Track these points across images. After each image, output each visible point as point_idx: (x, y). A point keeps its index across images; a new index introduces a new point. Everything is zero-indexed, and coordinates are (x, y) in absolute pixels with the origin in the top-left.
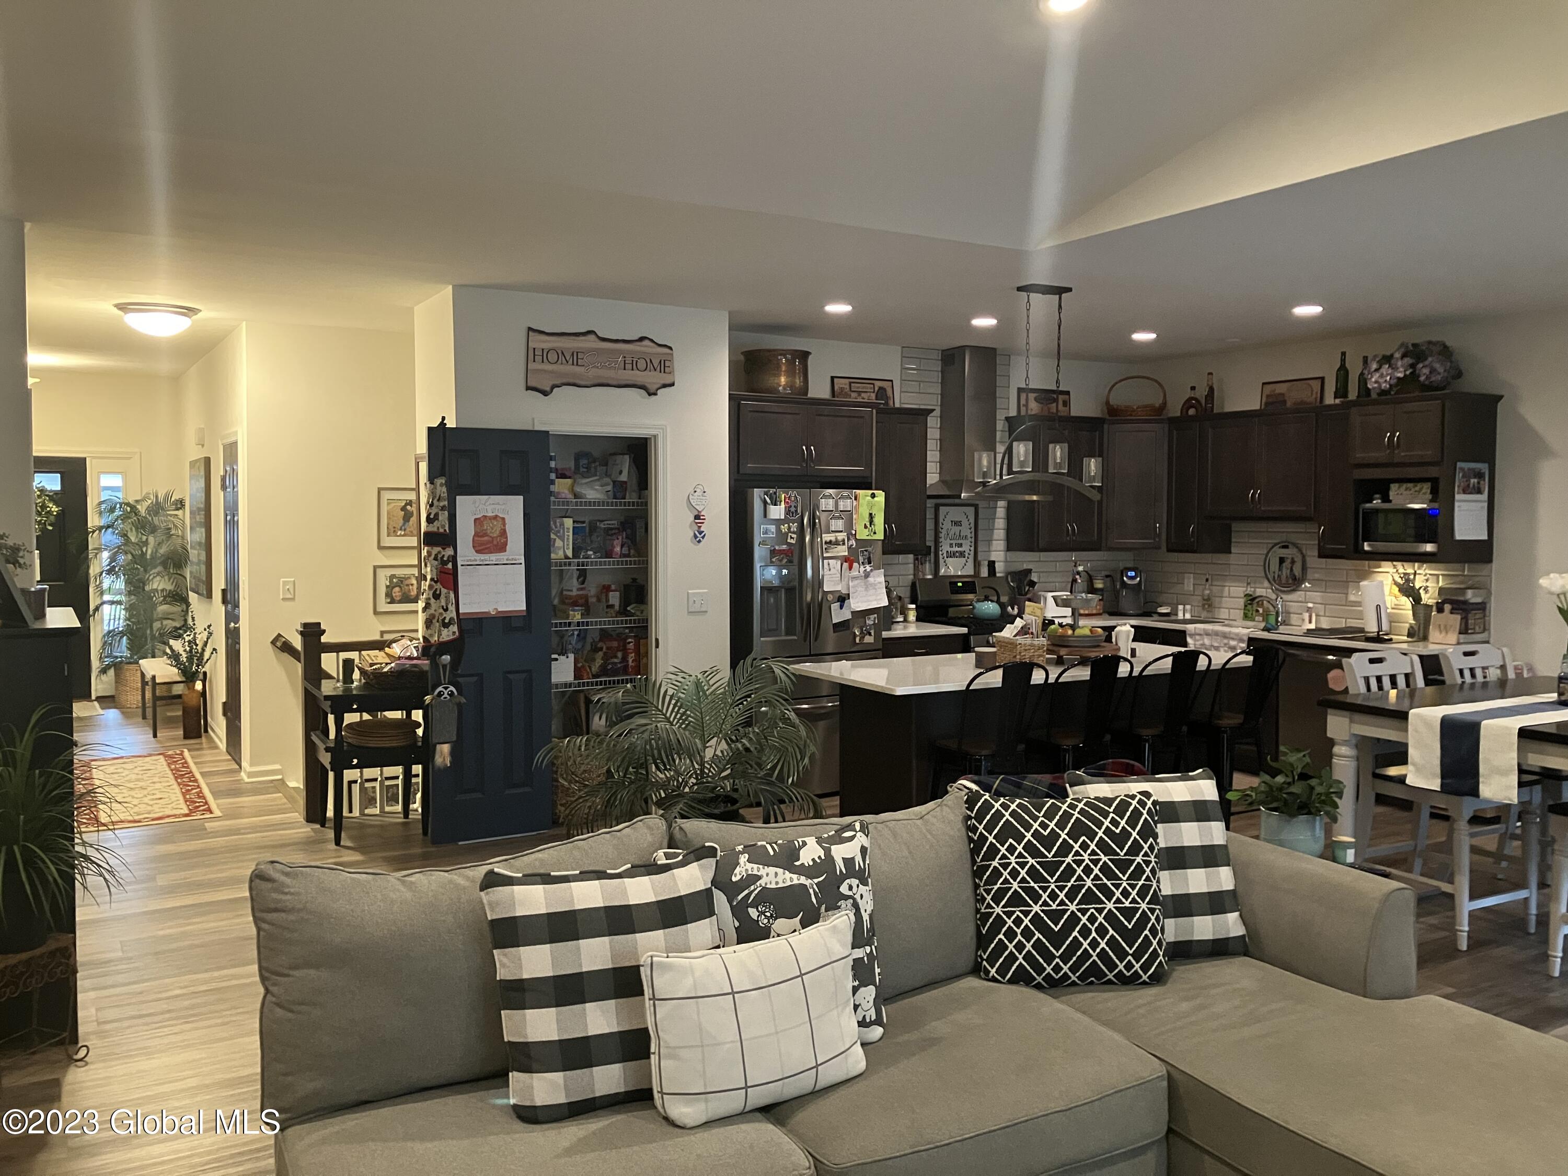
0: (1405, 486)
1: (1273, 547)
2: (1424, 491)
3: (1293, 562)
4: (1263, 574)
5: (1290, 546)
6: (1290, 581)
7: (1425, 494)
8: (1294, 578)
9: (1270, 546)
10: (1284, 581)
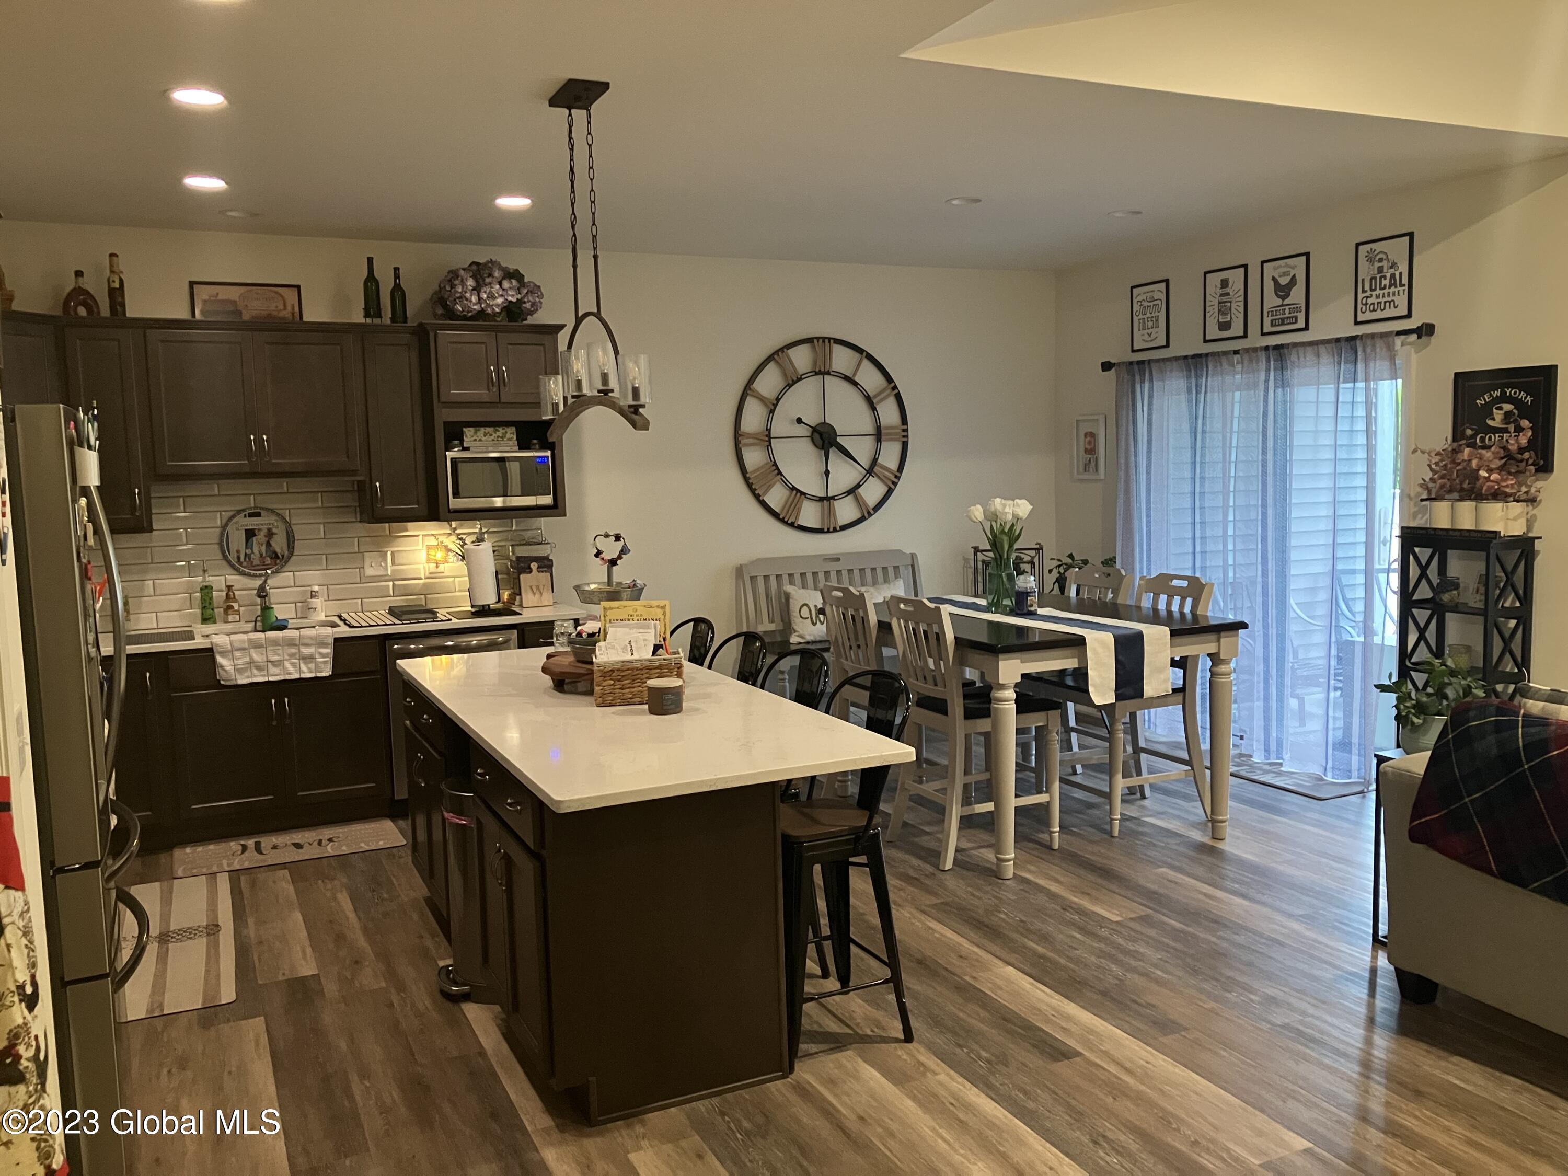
0: (482, 429)
1: (233, 517)
2: (508, 436)
3: (270, 534)
4: (220, 556)
5: (263, 513)
6: (268, 561)
7: (510, 439)
8: (275, 556)
9: (226, 515)
10: (256, 562)
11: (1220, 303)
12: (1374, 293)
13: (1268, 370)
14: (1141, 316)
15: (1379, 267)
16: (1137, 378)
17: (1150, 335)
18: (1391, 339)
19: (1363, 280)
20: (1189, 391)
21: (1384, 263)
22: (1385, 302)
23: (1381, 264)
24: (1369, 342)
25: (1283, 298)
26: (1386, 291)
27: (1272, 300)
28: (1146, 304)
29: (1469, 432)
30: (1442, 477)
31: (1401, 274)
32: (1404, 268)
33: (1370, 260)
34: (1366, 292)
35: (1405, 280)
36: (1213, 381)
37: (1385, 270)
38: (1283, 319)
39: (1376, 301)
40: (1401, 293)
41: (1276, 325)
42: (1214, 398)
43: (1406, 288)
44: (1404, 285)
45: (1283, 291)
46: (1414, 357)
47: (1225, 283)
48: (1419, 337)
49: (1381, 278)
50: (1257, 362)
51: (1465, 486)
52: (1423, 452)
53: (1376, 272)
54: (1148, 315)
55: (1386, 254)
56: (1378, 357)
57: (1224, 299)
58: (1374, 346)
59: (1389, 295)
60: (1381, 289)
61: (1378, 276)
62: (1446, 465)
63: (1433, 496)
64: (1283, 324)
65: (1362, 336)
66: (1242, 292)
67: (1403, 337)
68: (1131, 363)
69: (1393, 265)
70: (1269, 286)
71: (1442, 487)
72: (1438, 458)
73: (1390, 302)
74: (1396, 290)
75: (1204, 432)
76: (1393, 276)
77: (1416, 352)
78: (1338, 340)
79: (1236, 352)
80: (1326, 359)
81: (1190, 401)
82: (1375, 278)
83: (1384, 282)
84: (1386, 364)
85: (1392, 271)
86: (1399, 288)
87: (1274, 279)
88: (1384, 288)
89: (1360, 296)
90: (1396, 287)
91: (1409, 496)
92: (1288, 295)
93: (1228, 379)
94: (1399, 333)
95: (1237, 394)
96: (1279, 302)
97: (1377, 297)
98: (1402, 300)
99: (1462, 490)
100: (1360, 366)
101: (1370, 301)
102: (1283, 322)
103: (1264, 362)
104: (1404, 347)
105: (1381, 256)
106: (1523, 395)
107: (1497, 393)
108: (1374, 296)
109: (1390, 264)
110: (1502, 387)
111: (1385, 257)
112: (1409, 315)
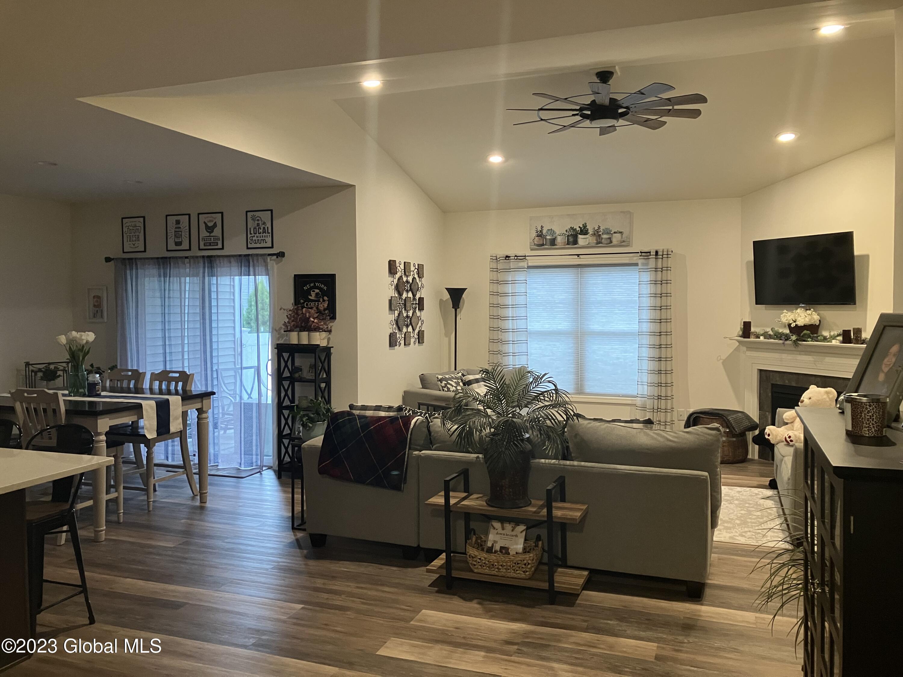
11: (175, 232)
12: (256, 235)
13: (204, 268)
14: (128, 234)
15: (257, 223)
16: (128, 267)
17: (134, 245)
18: (266, 257)
19: (250, 228)
20: (160, 276)
21: (260, 222)
22: (261, 240)
23: (258, 222)
24: (255, 258)
25: (210, 233)
26: (261, 235)
27: (204, 233)
28: (131, 228)
29: (302, 301)
30: (293, 321)
31: (268, 228)
32: (269, 225)
33: (253, 220)
34: (252, 234)
35: (270, 231)
36: (174, 271)
37: (260, 225)
38: (210, 243)
39: (256, 239)
40: (268, 236)
41: (206, 246)
42: (175, 281)
43: (270, 234)
44: (269, 233)
45: (210, 229)
46: (276, 266)
47: (178, 222)
48: (277, 257)
49: (259, 228)
50: (198, 263)
51: (303, 325)
52: (284, 310)
53: (256, 225)
54: (133, 234)
55: (261, 218)
56: (260, 265)
57: (177, 230)
58: (258, 260)
59: (263, 237)
60: (259, 233)
61: (257, 227)
62: (294, 316)
63: (289, 330)
64: (210, 245)
65: (252, 254)
66: (188, 228)
67: (270, 257)
68: (124, 259)
69: (264, 223)
70: (202, 226)
71: (293, 325)
72: (290, 313)
73: (263, 240)
74: (266, 235)
75: (169, 298)
76: (264, 228)
77: (277, 264)
78: (240, 256)
79: (186, 258)
80: (234, 263)
81: (160, 281)
82: (256, 228)
83: (260, 231)
84: (264, 269)
85: (264, 226)
86: (267, 234)
87: (205, 223)
88: (260, 233)
89: (249, 236)
90: (266, 233)
91: (276, 330)
92: (212, 231)
93: (182, 271)
94: (269, 255)
95: (188, 279)
96: (208, 234)
97: (257, 237)
98: (269, 240)
99: (302, 326)
100: (251, 269)
101: (254, 239)
102: (210, 244)
103: (202, 264)
104: (271, 261)
105: (258, 218)
106: (323, 286)
107: (312, 285)
108: (256, 237)
109: (263, 223)
110: (314, 282)
111: (260, 219)
112: (272, 247)
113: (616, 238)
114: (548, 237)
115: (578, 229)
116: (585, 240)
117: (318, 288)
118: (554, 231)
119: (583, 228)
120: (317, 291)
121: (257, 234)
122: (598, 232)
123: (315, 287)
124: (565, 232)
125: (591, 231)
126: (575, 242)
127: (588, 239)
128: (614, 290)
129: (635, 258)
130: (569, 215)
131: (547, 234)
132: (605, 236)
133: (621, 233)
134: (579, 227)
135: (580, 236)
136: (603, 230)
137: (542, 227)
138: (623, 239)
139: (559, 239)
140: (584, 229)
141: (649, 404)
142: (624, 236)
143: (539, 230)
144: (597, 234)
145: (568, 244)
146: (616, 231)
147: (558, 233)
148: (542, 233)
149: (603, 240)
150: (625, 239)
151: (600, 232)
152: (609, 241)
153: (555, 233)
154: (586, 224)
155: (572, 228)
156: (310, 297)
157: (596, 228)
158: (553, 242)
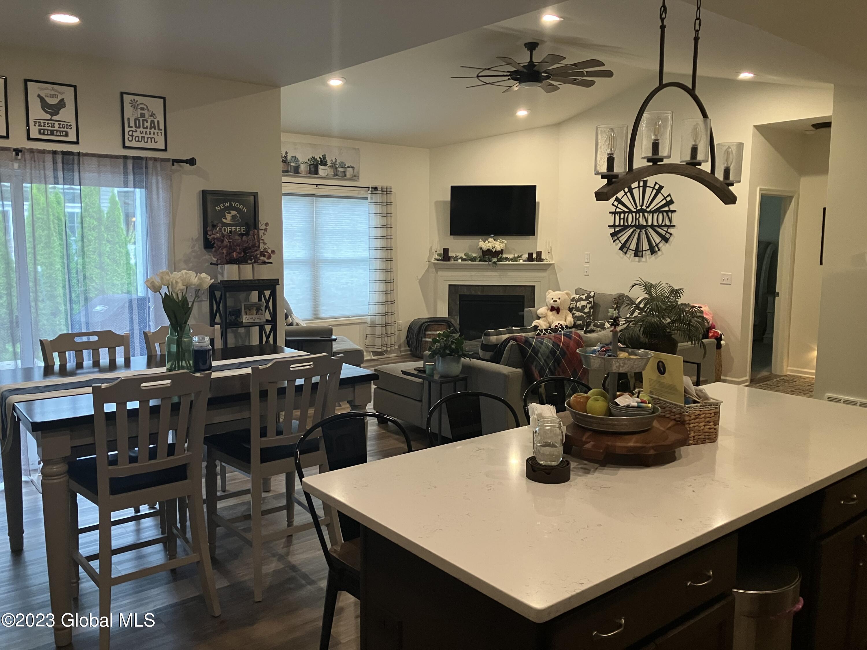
12: (138, 130)
15: (141, 113)
19: (129, 119)
21: (145, 112)
22: (148, 138)
23: (143, 112)
25: (52, 114)
26: (148, 130)
27: (38, 113)
31: (158, 122)
32: (160, 118)
33: (134, 106)
34: (132, 127)
35: (162, 126)
37: (146, 116)
38: (52, 131)
39: (140, 135)
40: (159, 134)
41: (44, 135)
43: (163, 131)
44: (161, 130)
45: (51, 109)
49: (143, 121)
53: (139, 116)
55: (146, 106)
56: (155, 174)
58: (154, 166)
59: (150, 133)
60: (144, 128)
61: (141, 119)
64: (52, 135)
65: (145, 158)
69: (154, 115)
70: (35, 101)
73: (151, 138)
74: (156, 131)
76: (152, 122)
82: (139, 120)
83: (146, 124)
85: (152, 118)
88: (147, 128)
89: (127, 129)
90: (155, 129)
92: (57, 113)
94: (164, 160)
97: (141, 133)
98: (161, 139)
101: (135, 134)
105: (142, 106)
106: (241, 207)
107: (227, 204)
108: (138, 132)
109: (150, 113)
110: (230, 201)
111: (145, 108)
112: (165, 150)
113: (349, 172)
114: (292, 164)
115: (319, 159)
116: (324, 171)
117: (235, 209)
118: (297, 159)
119: (322, 159)
120: (234, 213)
121: (141, 129)
122: (335, 165)
123: (231, 208)
124: (307, 161)
125: (329, 163)
126: (316, 172)
127: (327, 171)
128: (343, 221)
129: (362, 192)
130: (310, 144)
131: (291, 161)
132: (340, 169)
133: (353, 168)
134: (320, 158)
135: (320, 167)
136: (339, 163)
137: (286, 153)
138: (354, 174)
139: (303, 168)
140: (324, 160)
141: (378, 320)
142: (355, 170)
143: (283, 156)
144: (334, 166)
145: (310, 173)
146: (349, 165)
147: (301, 161)
148: (287, 159)
149: (339, 173)
150: (355, 174)
151: (337, 165)
152: (343, 175)
153: (299, 161)
154: (325, 155)
155: (313, 158)
156: (224, 220)
157: (334, 161)
158: (297, 170)
